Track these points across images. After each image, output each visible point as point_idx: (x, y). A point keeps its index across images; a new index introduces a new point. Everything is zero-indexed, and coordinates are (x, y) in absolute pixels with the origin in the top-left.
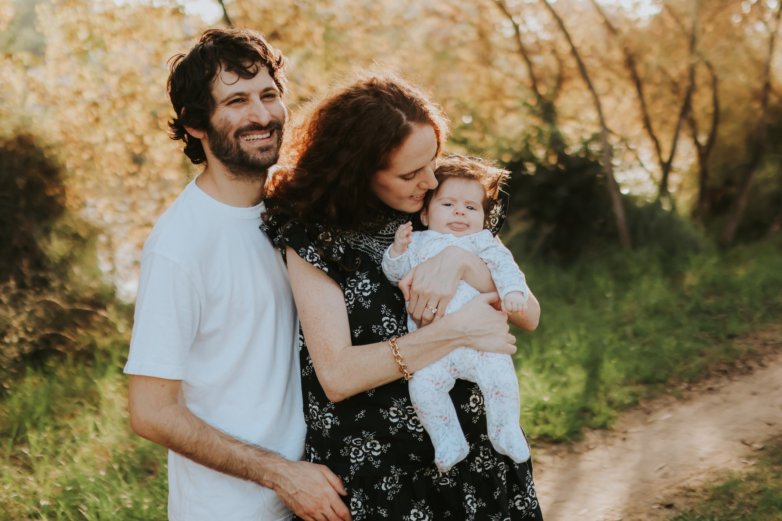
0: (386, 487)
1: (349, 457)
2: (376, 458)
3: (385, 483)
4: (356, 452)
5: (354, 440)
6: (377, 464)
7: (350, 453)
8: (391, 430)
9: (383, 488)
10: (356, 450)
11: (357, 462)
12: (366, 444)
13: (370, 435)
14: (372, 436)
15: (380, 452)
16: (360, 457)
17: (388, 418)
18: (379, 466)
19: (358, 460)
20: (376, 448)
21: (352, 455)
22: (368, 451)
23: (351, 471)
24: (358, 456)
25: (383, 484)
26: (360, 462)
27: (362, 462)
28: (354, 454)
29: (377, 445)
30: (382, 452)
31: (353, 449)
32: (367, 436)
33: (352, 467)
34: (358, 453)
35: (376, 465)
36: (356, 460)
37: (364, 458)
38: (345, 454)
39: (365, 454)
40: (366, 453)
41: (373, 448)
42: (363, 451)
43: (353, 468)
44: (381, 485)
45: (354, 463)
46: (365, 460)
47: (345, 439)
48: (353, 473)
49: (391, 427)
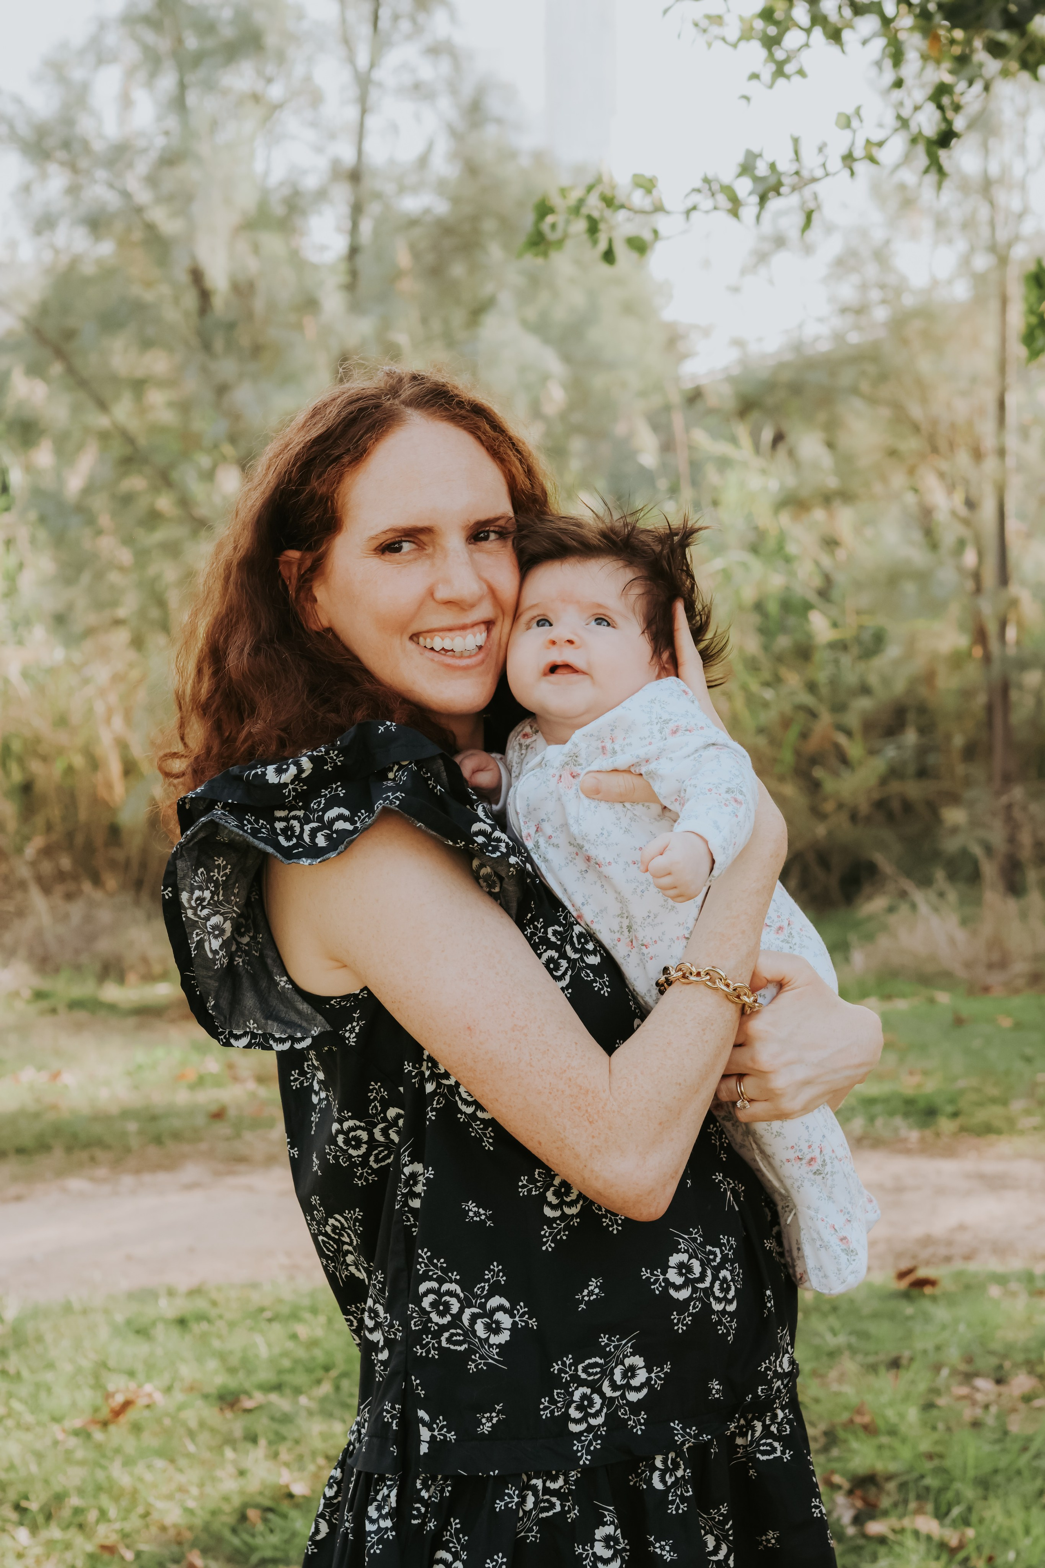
0: (663, 1480)
1: (566, 1417)
2: (635, 1408)
3: (660, 1470)
4: (586, 1403)
5: (583, 1365)
6: (638, 1425)
7: (568, 1406)
8: (675, 1321)
9: (658, 1485)
10: (584, 1397)
11: (590, 1429)
12: (612, 1373)
13: (624, 1342)
14: (629, 1345)
15: (645, 1391)
16: (596, 1415)
17: (665, 1290)
18: (643, 1427)
19: (593, 1422)
20: (635, 1382)
21: (574, 1413)
22: (618, 1394)
23: (579, 1454)
24: (593, 1411)
25: (656, 1475)
26: (599, 1426)
27: (603, 1425)
28: (580, 1408)
29: (638, 1372)
30: (651, 1388)
31: (577, 1396)
32: (616, 1347)
33: (577, 1446)
34: (591, 1404)
35: (636, 1427)
36: (587, 1422)
37: (606, 1414)
38: (552, 1412)
39: (608, 1402)
40: (612, 1399)
41: (628, 1382)
42: (602, 1395)
43: (582, 1447)
44: (651, 1478)
45: (581, 1433)
46: (612, 1420)
47: (557, 1367)
48: (585, 1460)
49: (675, 1313)
